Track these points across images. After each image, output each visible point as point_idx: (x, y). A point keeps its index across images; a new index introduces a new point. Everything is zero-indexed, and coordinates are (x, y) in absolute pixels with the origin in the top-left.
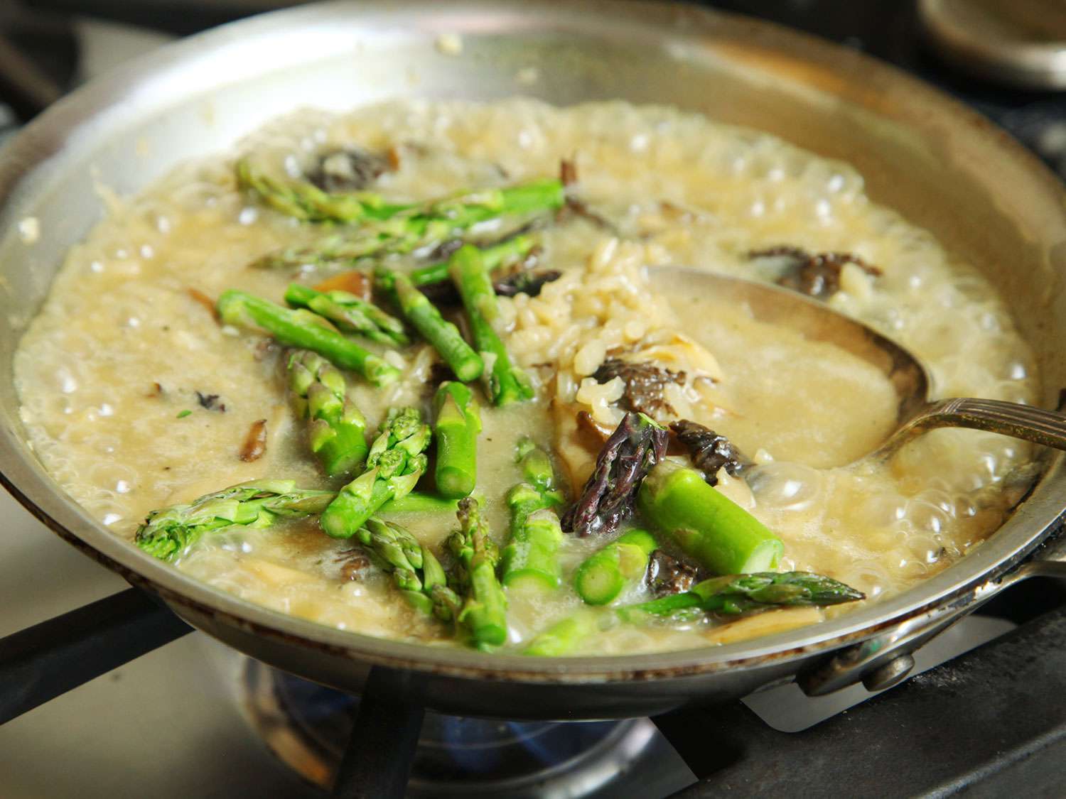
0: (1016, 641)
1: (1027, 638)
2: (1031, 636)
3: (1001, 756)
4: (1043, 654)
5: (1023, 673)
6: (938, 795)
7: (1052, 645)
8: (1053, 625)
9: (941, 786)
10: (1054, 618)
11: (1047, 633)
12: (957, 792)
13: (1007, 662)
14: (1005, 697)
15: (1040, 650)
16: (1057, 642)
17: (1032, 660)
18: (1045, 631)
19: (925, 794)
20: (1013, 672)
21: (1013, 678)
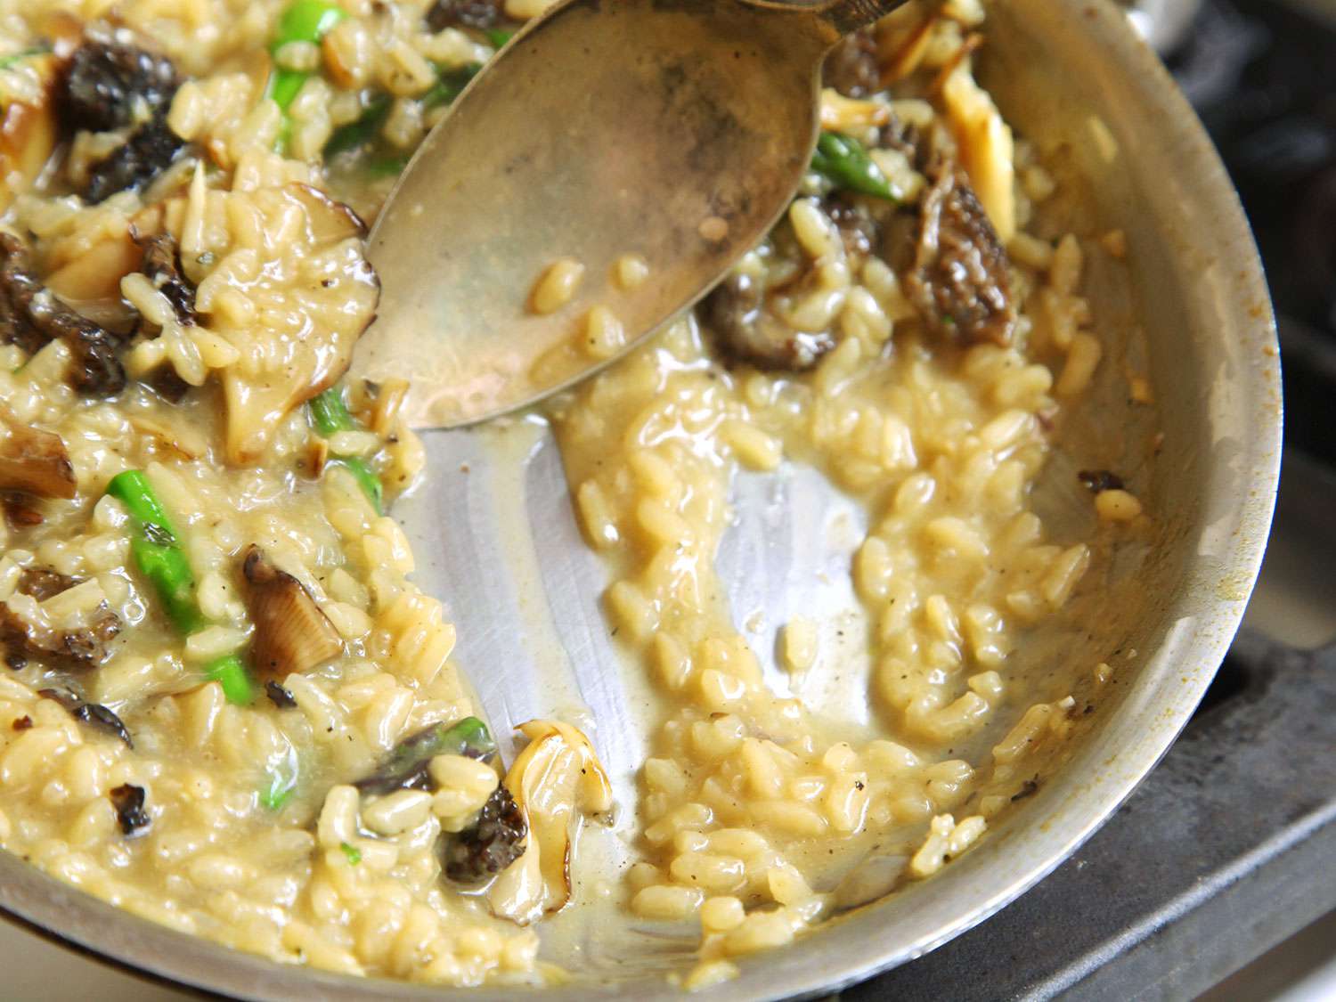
3: (1203, 883)
4: (1232, 752)
5: (1211, 776)
6: (1131, 938)
7: (1241, 740)
9: (1133, 927)
10: (1237, 705)
12: (1154, 932)
13: (1189, 765)
14: (1194, 808)
15: (1228, 747)
16: (1247, 735)
17: (1219, 759)
18: (1229, 722)
19: (1115, 938)
20: (1197, 775)
21: (1200, 784)
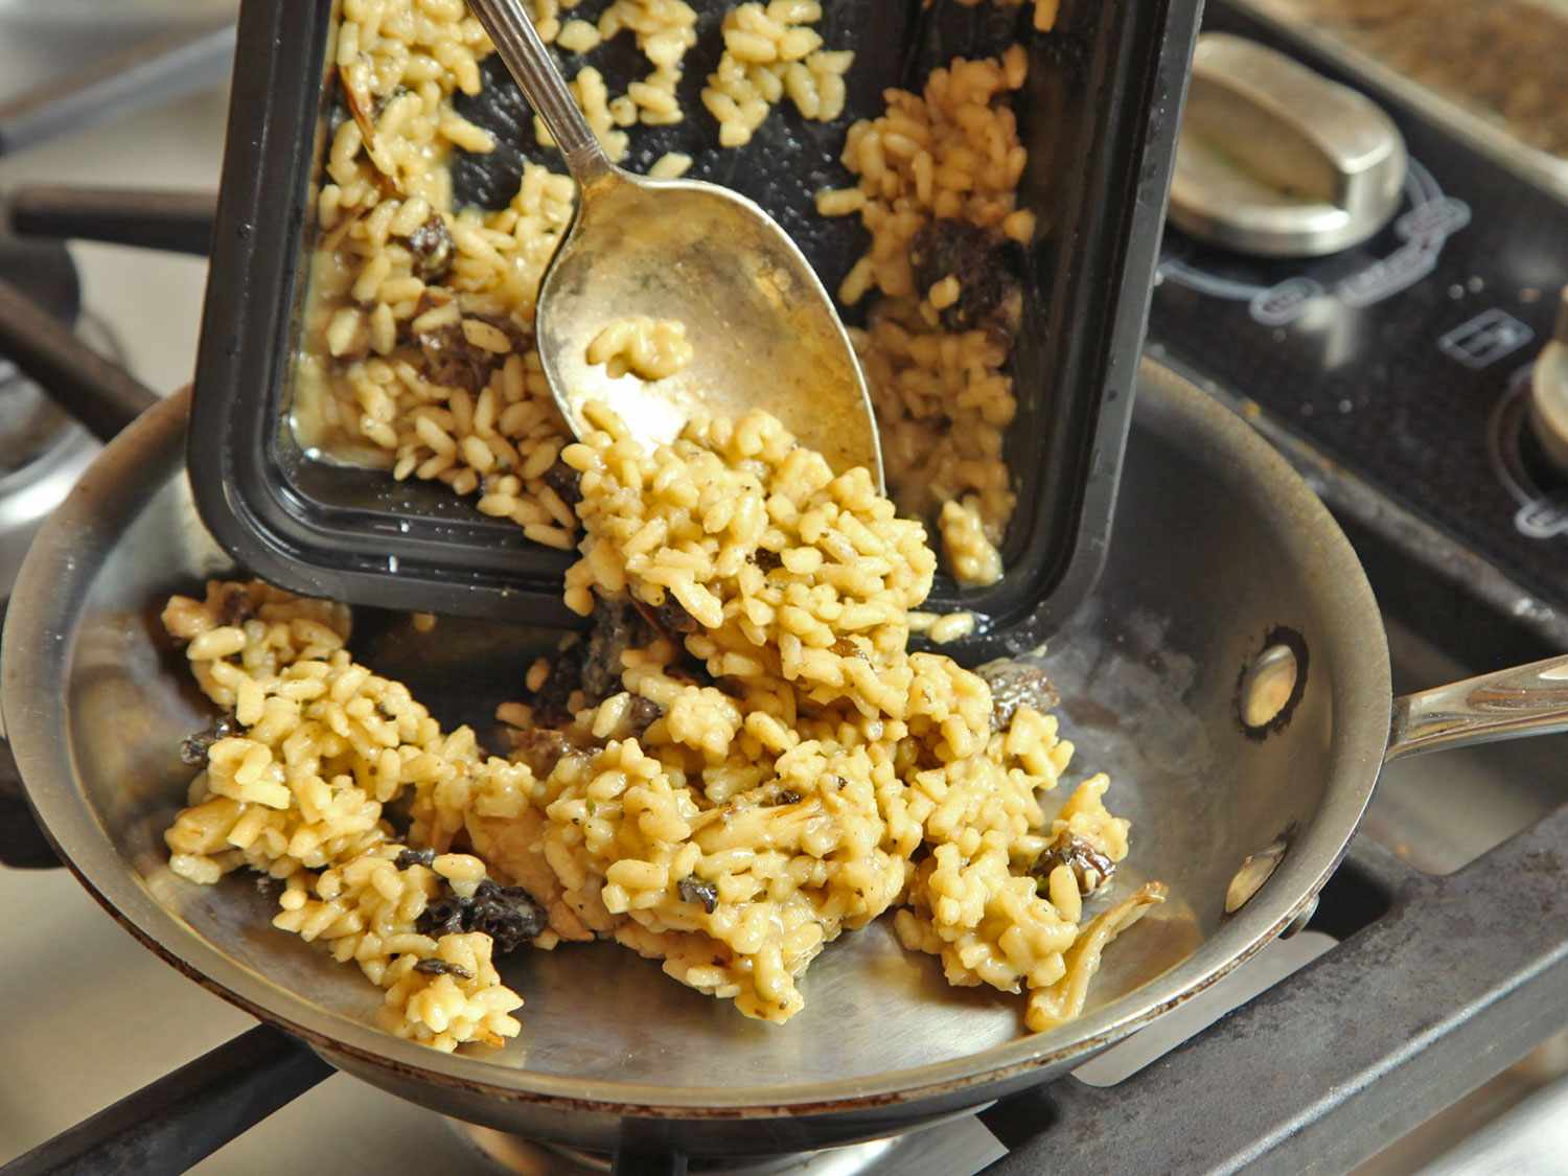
0: (1337, 961)
1: (1348, 956)
2: (1353, 954)
3: (1335, 1092)
4: (1368, 973)
5: (1349, 996)
7: (1377, 962)
8: (1377, 938)
11: (1370, 948)
13: (1331, 986)
14: (1331, 1025)
15: (1365, 969)
16: (1382, 958)
17: (1356, 980)
18: (1368, 946)
20: (1338, 997)
21: (1339, 1003)
